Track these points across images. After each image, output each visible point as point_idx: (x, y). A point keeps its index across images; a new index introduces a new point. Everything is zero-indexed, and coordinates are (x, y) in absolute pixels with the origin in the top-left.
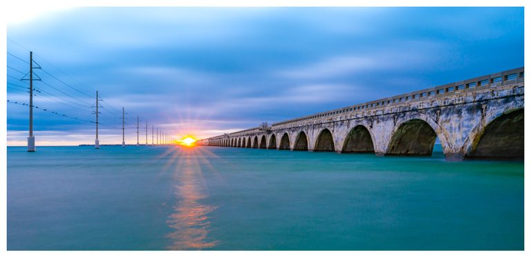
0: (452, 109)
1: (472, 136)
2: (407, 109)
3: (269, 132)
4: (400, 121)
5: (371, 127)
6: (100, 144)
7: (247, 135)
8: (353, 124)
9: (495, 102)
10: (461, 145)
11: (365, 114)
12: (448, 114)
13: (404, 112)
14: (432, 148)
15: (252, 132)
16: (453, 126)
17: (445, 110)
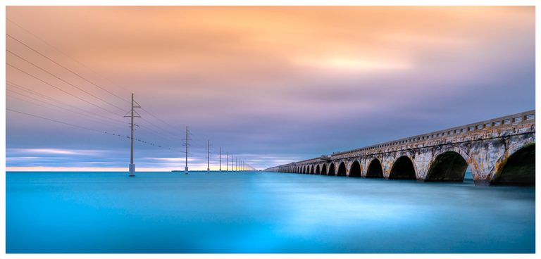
0: (481, 143)
1: (496, 165)
2: (443, 143)
3: (329, 161)
4: (437, 153)
5: (414, 157)
6: (189, 170)
7: (311, 163)
8: (398, 155)
9: (516, 138)
10: (488, 172)
11: (409, 147)
12: (477, 148)
13: (441, 145)
14: (464, 175)
15: (315, 161)
16: (481, 158)
17: (475, 144)
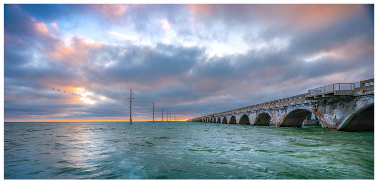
0: (276, 109)
1: (282, 118)
3: (213, 117)
4: (259, 113)
8: (243, 114)
9: (290, 107)
10: (279, 121)
11: (247, 111)
14: (269, 122)
15: (208, 117)
